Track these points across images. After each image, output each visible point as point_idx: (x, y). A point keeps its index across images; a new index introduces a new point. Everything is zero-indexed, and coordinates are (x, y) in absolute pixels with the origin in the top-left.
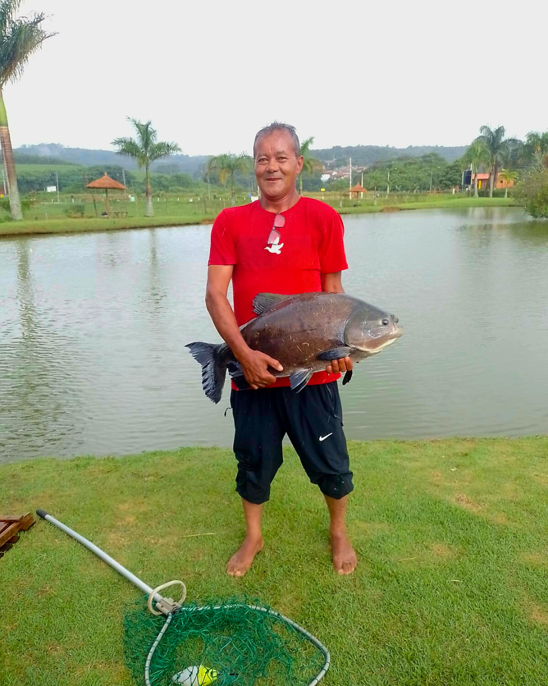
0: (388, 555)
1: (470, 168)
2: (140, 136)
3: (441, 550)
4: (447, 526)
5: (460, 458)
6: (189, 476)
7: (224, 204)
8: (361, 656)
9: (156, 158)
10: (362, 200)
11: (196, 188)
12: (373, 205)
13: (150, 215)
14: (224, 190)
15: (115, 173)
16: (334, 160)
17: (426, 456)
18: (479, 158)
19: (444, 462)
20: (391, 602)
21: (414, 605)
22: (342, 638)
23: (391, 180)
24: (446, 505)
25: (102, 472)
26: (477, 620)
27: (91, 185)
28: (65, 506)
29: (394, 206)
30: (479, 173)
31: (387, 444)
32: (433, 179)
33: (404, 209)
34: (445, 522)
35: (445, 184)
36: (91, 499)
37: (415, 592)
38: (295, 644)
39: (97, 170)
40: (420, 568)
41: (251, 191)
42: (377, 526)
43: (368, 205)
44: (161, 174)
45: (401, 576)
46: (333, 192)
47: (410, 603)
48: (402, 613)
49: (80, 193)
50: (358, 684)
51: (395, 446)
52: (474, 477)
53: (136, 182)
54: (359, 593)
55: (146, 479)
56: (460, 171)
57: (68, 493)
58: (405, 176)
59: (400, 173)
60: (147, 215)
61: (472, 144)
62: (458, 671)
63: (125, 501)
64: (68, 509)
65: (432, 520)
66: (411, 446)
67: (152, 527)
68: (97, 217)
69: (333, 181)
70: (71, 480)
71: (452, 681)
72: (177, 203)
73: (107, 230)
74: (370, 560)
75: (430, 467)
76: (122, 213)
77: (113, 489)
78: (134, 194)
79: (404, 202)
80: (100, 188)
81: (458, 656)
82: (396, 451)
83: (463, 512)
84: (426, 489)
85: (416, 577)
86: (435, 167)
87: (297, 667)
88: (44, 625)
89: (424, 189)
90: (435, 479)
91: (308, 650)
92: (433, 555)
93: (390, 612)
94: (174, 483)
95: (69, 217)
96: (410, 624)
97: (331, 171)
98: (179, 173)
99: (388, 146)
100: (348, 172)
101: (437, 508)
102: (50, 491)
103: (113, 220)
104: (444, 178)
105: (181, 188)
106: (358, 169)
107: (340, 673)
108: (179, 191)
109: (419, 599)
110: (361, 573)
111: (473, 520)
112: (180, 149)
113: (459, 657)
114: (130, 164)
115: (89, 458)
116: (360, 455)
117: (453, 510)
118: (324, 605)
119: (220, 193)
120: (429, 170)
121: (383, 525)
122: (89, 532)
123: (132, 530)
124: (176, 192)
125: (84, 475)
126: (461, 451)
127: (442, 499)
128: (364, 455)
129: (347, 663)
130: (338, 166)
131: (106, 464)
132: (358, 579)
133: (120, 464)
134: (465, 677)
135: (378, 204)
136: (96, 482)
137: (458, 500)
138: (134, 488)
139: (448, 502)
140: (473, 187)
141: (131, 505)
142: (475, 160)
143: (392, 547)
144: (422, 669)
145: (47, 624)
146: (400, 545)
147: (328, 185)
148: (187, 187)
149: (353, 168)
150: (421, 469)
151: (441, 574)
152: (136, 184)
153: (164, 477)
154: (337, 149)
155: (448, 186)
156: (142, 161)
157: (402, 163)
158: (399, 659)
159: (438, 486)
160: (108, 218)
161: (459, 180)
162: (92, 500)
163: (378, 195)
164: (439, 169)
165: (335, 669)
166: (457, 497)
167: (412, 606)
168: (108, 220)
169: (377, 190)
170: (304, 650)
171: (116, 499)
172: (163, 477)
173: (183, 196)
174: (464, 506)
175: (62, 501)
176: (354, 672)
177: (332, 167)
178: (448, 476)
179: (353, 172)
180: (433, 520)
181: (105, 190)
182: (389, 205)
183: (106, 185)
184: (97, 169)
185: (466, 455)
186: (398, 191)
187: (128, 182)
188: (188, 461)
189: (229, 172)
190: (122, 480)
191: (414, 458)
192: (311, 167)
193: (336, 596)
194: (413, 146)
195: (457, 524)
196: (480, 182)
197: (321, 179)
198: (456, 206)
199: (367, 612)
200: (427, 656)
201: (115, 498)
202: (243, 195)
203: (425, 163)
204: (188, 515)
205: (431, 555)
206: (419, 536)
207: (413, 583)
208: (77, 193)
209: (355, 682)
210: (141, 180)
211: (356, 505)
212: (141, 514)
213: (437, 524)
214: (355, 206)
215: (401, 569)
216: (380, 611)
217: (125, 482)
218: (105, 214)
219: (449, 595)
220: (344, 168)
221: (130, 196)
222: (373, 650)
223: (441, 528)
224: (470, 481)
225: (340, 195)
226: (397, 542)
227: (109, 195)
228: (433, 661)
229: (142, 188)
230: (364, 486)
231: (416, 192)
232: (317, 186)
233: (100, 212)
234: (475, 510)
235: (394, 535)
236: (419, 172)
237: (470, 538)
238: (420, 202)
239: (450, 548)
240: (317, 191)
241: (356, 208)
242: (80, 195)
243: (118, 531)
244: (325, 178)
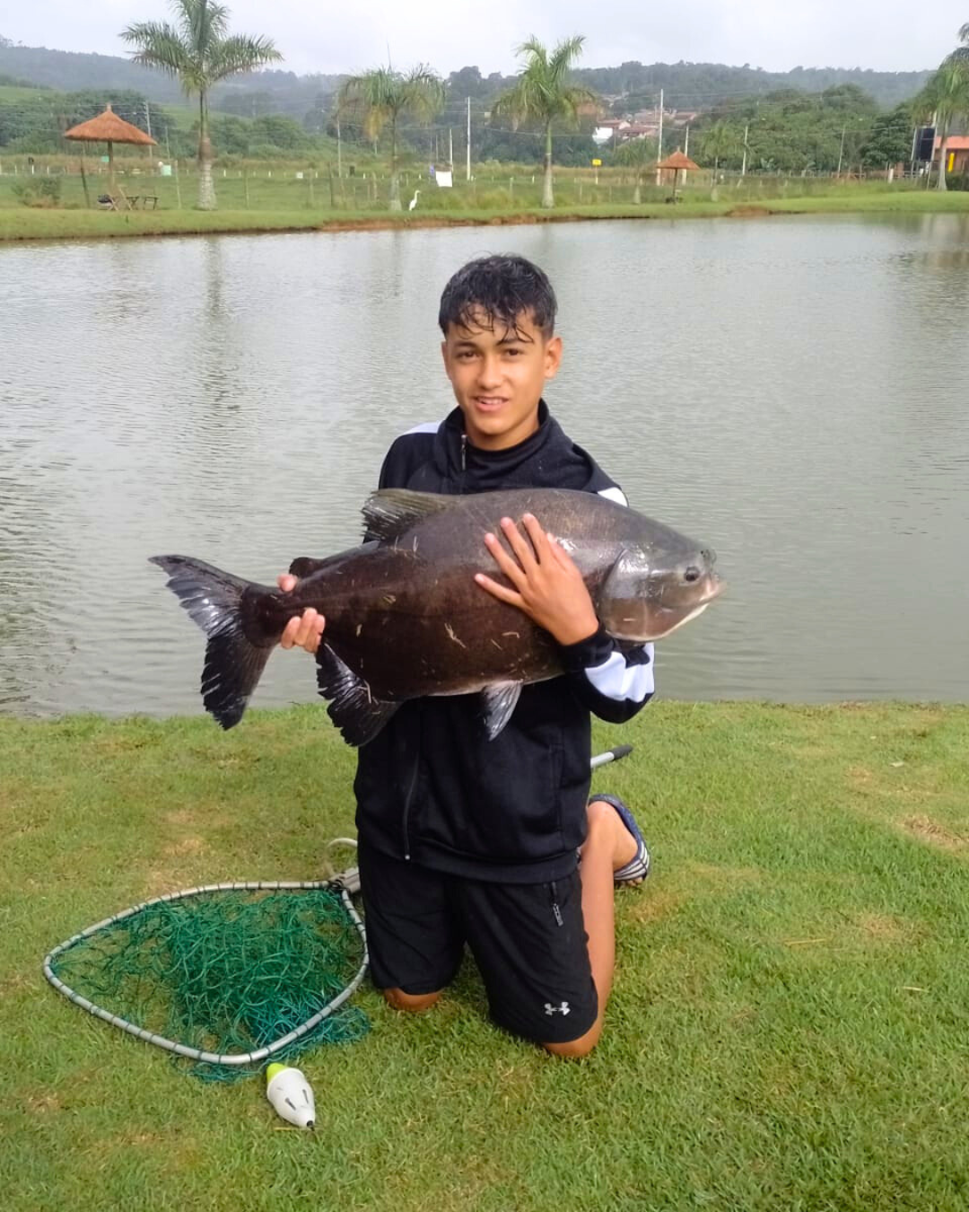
0: (763, 932)
1: (932, 121)
2: (186, 22)
3: (877, 926)
4: (889, 875)
5: (909, 741)
6: (316, 760)
7: (375, 187)
8: (710, 1134)
9: (223, 74)
10: (684, 188)
11: (309, 149)
12: (708, 199)
13: (207, 206)
14: (374, 157)
15: (129, 107)
16: (625, 94)
17: (834, 735)
18: (954, 101)
19: (876, 749)
20: (773, 1026)
21: (824, 1035)
22: (668, 1096)
23: (751, 145)
24: (886, 834)
25: (125, 746)
26: (961, 1070)
27: (75, 131)
28: (45, 812)
29: (756, 203)
30: (951, 135)
31: (747, 709)
32: (845, 146)
33: (778, 212)
34: (886, 868)
35: (873, 158)
36: (103, 800)
37: (824, 1008)
38: (566, 1106)
39: (88, 101)
40: (833, 962)
41: (434, 161)
42: (735, 873)
43: (697, 200)
44: (230, 116)
45: (792, 975)
46: (619, 168)
47: (815, 1031)
48: (798, 1051)
49: (47, 152)
50: (707, 1190)
51: (766, 713)
52: (944, 781)
53: (173, 132)
54: (702, 1007)
55: (222, 763)
56: (909, 129)
57: (50, 788)
58: (784, 136)
59: (773, 129)
60: (202, 206)
61: (942, 66)
62: (924, 1171)
63: (179, 807)
64: (52, 818)
65: (856, 865)
66: (801, 715)
67: (241, 860)
68: (89, 207)
69: (619, 142)
70: (55, 760)
71: (911, 1191)
72: (268, 182)
73: (112, 236)
74: (723, 941)
75: (845, 758)
76: (145, 199)
77: (150, 781)
78: (169, 160)
79: (780, 197)
80: (96, 140)
81: (924, 1140)
82: (768, 723)
83: (925, 850)
84: (840, 802)
85: (825, 979)
86: (852, 118)
87: (571, 1152)
88: (14, 1052)
89: (825, 167)
90: (857, 781)
91: (595, 1118)
92: (860, 935)
93: (771, 1047)
94: (284, 772)
95: (26, 204)
96: (817, 1073)
97: (616, 121)
98: (272, 115)
99: (747, 65)
100: (653, 123)
101: (867, 839)
102: (10, 782)
103: (124, 214)
104: (871, 145)
105: (275, 149)
106: (677, 118)
107: (667, 1168)
108: (271, 155)
109: (834, 1024)
110: (705, 966)
111: (947, 866)
112: (277, 55)
113: (926, 1143)
114: (163, 88)
115: (91, 719)
116: (688, 728)
117: (903, 846)
118: (626, 1028)
119: (364, 163)
120: (838, 125)
121: (747, 871)
122: (102, 866)
123: (199, 863)
124: (264, 158)
125: (84, 752)
126: (912, 727)
127: (877, 821)
128: (698, 730)
129: (681, 1148)
130: (633, 108)
131: (131, 731)
132: (697, 979)
133: (163, 733)
134: (939, 1183)
135: (722, 199)
136: (111, 767)
137: (911, 825)
138: (197, 780)
139: (889, 827)
140: (936, 167)
141: (194, 813)
142: (945, 103)
143: (771, 915)
144: (846, 1165)
145: (20, 1050)
146: (788, 912)
147: (608, 151)
148: (290, 146)
149: (667, 114)
150: (825, 761)
151: (880, 974)
152: (175, 136)
153: (262, 761)
154: (632, 69)
155: (877, 163)
156: (191, 79)
157: (777, 109)
158: (794, 1142)
159: (866, 795)
160: (113, 209)
161: (905, 150)
162: (106, 803)
163: (722, 177)
164: (860, 124)
165: (655, 1159)
166: (910, 819)
167: (820, 1038)
168: (113, 213)
169: (719, 167)
170: (586, 1119)
171: (157, 801)
172: (258, 760)
173: (279, 167)
174: (927, 838)
175: (39, 803)
176: (696, 1166)
177: (618, 112)
178: (886, 776)
179: (667, 123)
180: (860, 863)
181: (106, 145)
182: (746, 201)
183: (110, 134)
184: (87, 97)
185: (924, 735)
186: (766, 170)
187: (157, 132)
188: (310, 731)
189: (388, 114)
190: (170, 763)
191: (808, 738)
192: (574, 106)
193: (652, 1010)
194: (805, 69)
195: (913, 874)
196: (952, 155)
197: (594, 137)
198: (894, 208)
199: (720, 1046)
200: (855, 1139)
201: (156, 798)
202: (415, 168)
203: (831, 108)
204: (320, 838)
205: (857, 935)
206: (828, 896)
207: (819, 990)
208: (41, 153)
209: (700, 1187)
210: (185, 128)
211: (686, 829)
212: (215, 831)
213: (868, 873)
214: (668, 201)
215: (793, 962)
216: (750, 1044)
217: (176, 768)
218: (106, 200)
219: (898, 1017)
220: (646, 113)
221: (161, 163)
222: (736, 1122)
223: (877, 881)
224: (936, 788)
225: (635, 175)
226: (781, 905)
227: (115, 159)
228: (867, 1149)
229: (187, 146)
230: (703, 791)
231: (807, 174)
232: (583, 154)
233: (94, 198)
234: (950, 846)
235: (773, 891)
236: (815, 128)
237: (943, 903)
238: (815, 196)
239: (897, 922)
240: (583, 165)
241: (670, 206)
242: (48, 157)
243: (166, 865)
244: (602, 134)
